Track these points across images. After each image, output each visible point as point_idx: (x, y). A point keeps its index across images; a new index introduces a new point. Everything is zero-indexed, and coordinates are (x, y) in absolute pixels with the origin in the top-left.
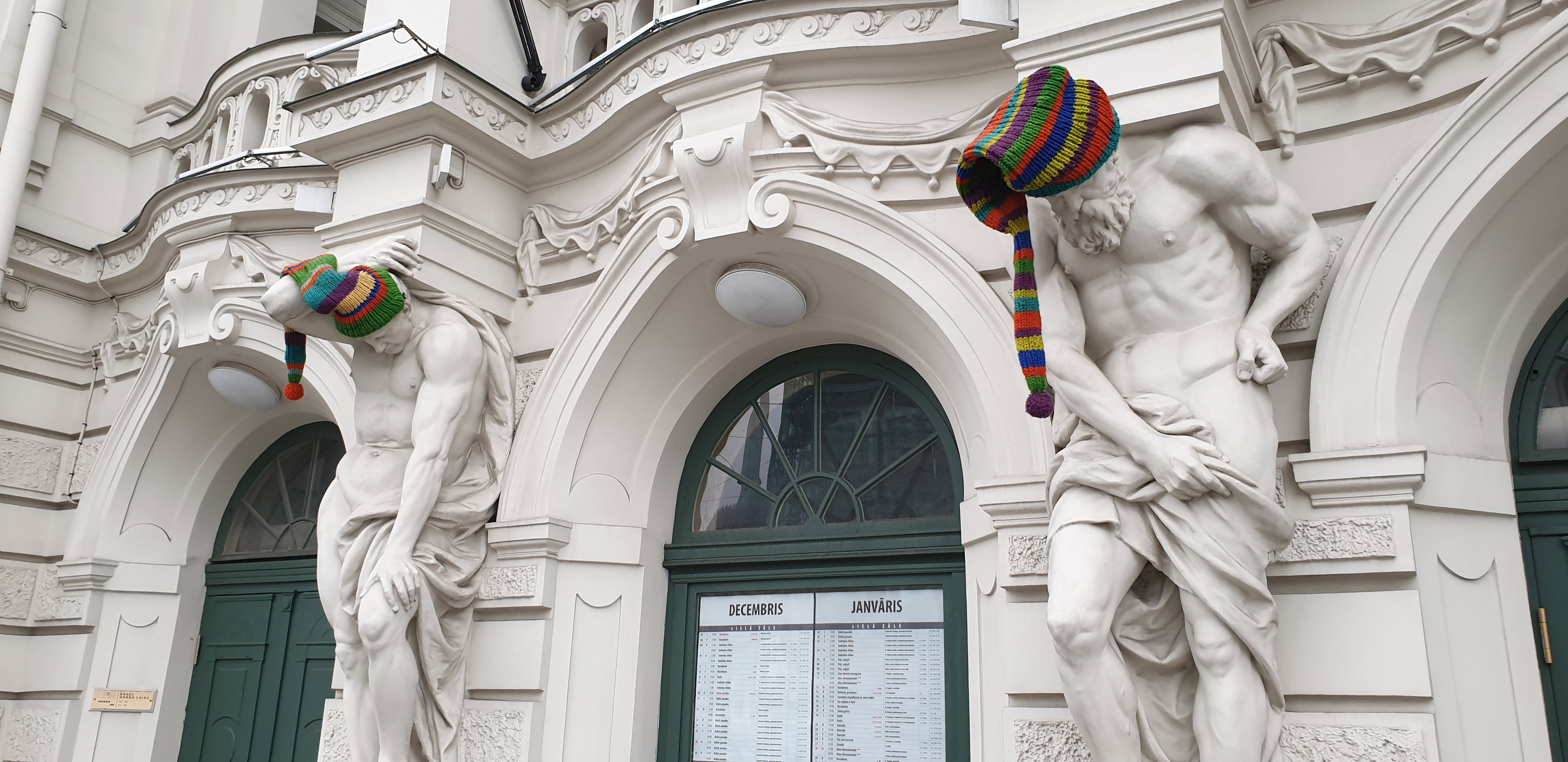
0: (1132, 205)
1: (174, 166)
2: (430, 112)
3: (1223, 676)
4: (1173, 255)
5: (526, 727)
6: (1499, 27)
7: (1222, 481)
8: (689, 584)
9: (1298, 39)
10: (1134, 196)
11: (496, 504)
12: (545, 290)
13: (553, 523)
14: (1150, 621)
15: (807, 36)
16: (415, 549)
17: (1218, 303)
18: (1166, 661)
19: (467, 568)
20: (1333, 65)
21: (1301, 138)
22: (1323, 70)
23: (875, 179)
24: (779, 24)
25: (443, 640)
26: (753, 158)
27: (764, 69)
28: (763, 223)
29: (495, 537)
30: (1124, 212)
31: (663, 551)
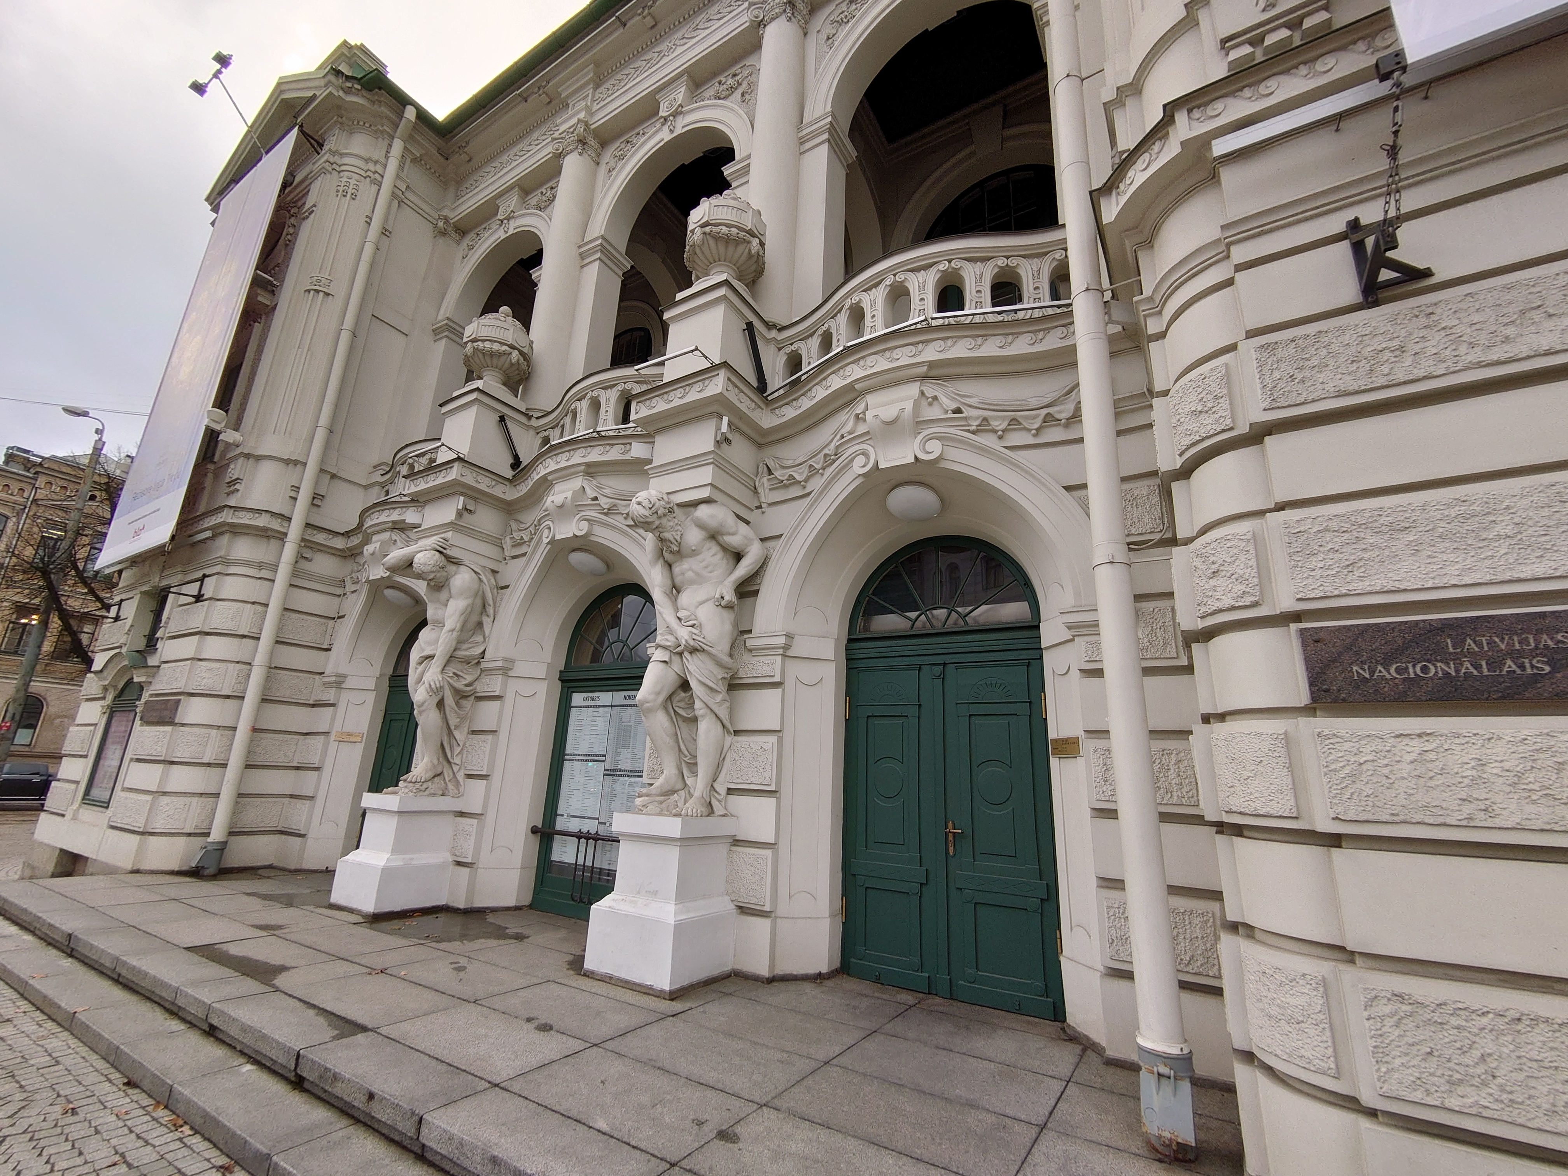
0: (682, 535)
1: (383, 494)
2: (455, 483)
3: (702, 721)
4: (698, 555)
5: (488, 746)
6: (824, 466)
7: (700, 646)
8: (569, 688)
9: (771, 465)
10: (683, 531)
11: (484, 651)
12: (514, 557)
13: (505, 660)
14: (687, 700)
15: (600, 454)
16: (443, 670)
18: (689, 716)
19: (469, 678)
20: (779, 476)
21: (770, 505)
22: (776, 478)
24: (590, 449)
25: (456, 708)
26: (576, 505)
27: (583, 467)
28: (579, 533)
29: (484, 665)
30: (678, 538)
31: (559, 673)
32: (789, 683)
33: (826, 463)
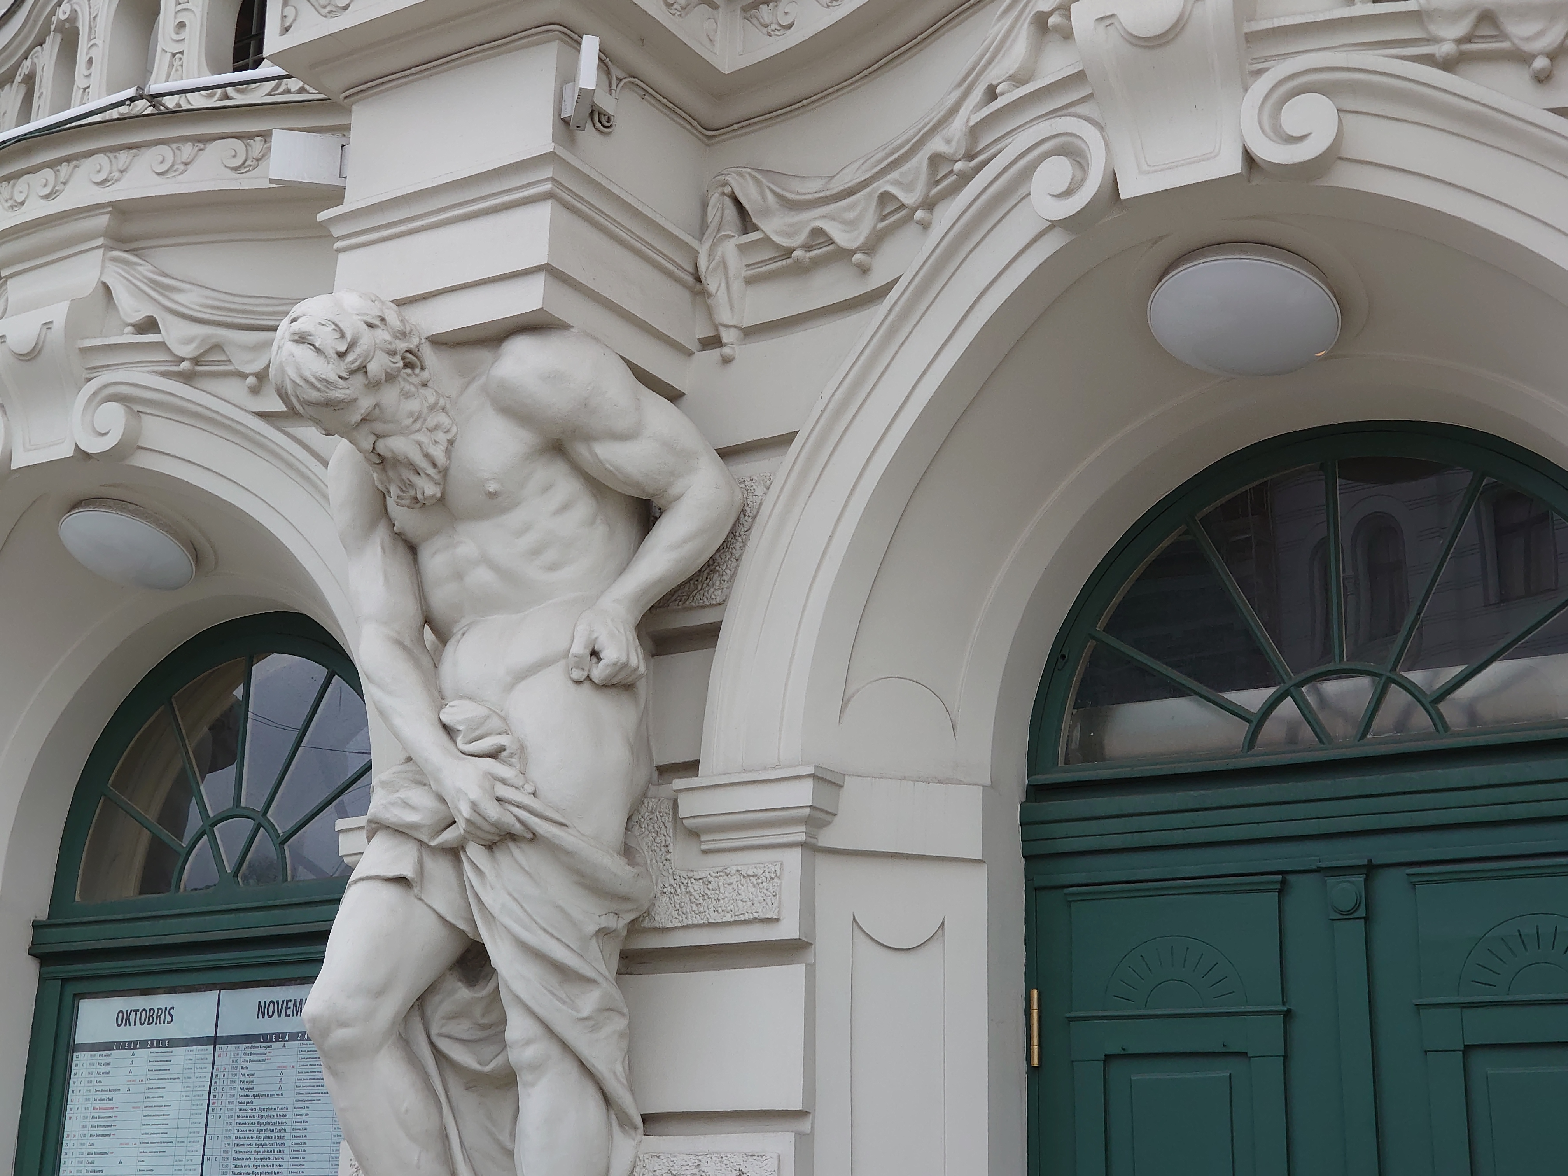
0: (451, 442)
3: (533, 1085)
6: (927, 196)
7: (520, 821)
8: (65, 981)
9: (750, 196)
10: (454, 429)
14: (478, 1011)
15: (159, 174)
17: (566, 573)
18: (487, 1069)
20: (777, 233)
21: (750, 332)
22: (767, 240)
23: (251, 380)
24: (123, 157)
26: (85, 351)
27: (102, 221)
28: (95, 446)
30: (438, 453)
31: (31, 931)
32: (831, 943)
33: (937, 183)
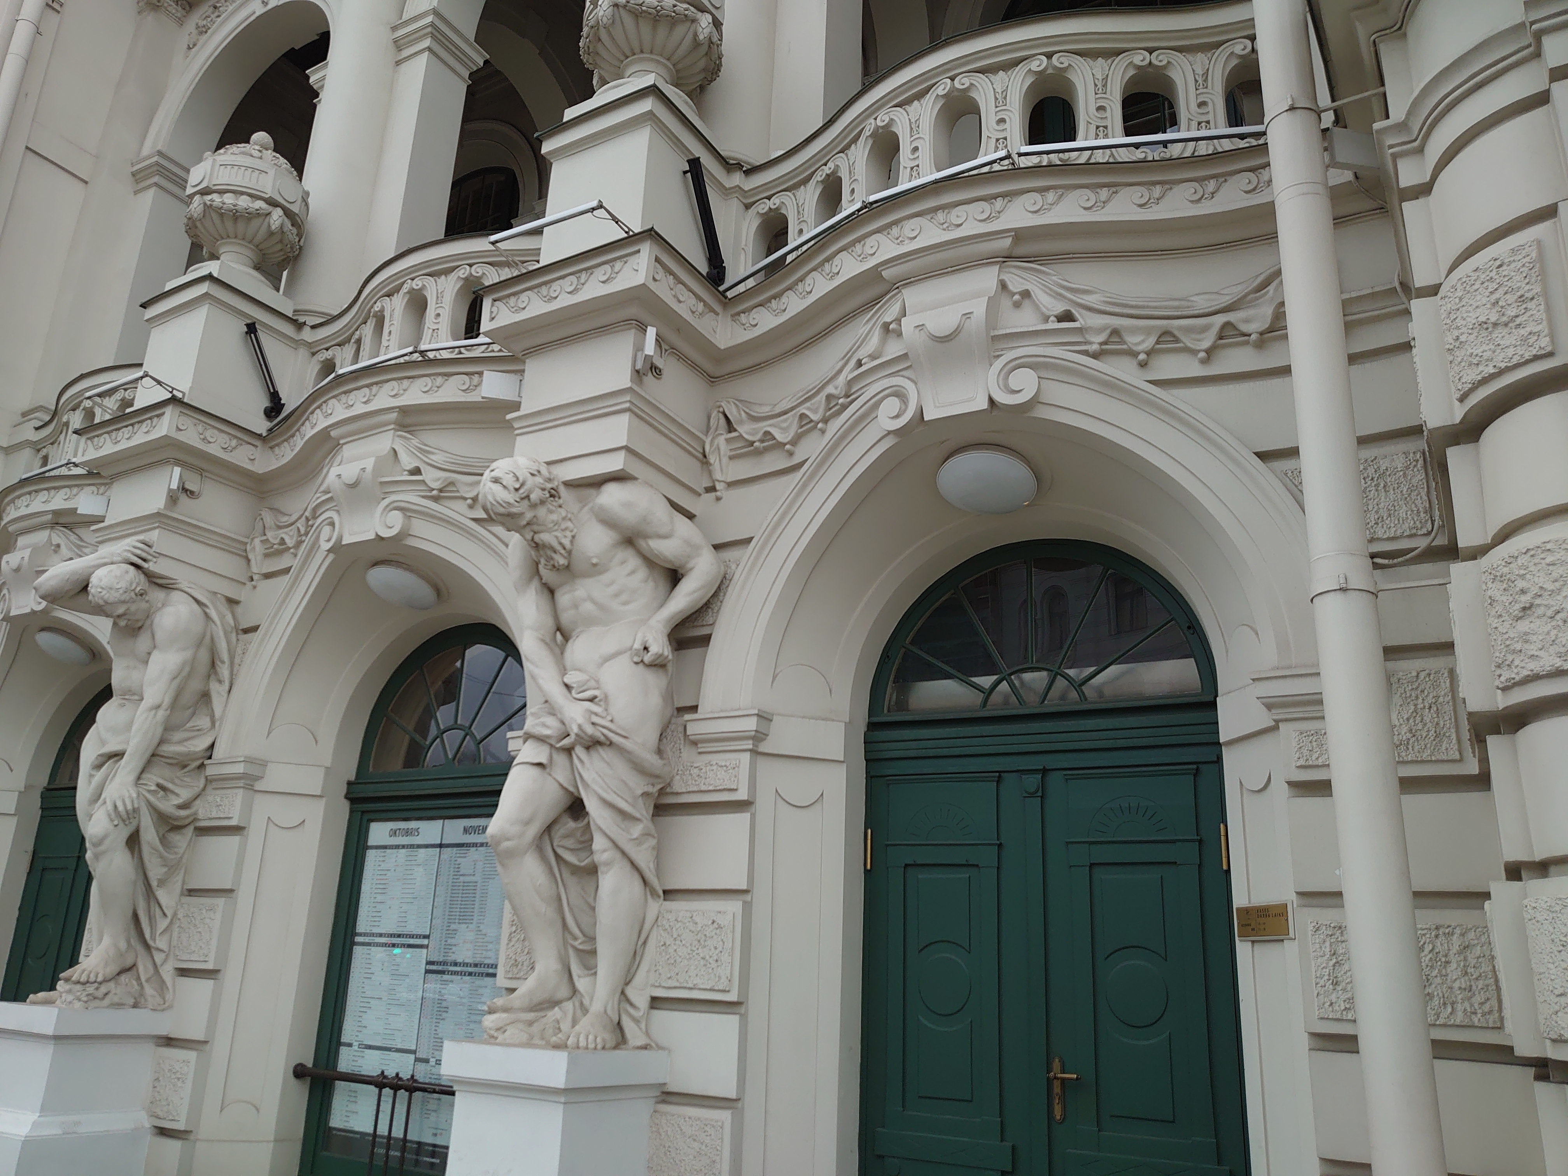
0: (573, 537)
1: (38, 462)
2: (166, 442)
3: (606, 873)
4: (600, 573)
5: (218, 917)
6: (824, 416)
7: (603, 734)
8: (363, 812)
9: (732, 413)
10: (575, 530)
11: (212, 745)
12: (268, 576)
13: (248, 761)
14: (579, 834)
15: (424, 392)
16: (139, 778)
17: (632, 607)
18: (582, 864)
19: (185, 795)
20: (747, 433)
21: (731, 485)
22: (741, 436)
23: (469, 501)
24: (406, 383)
25: (161, 848)
26: (381, 483)
27: (394, 416)
28: (386, 533)
29: (210, 771)
30: (566, 542)
31: (346, 786)
32: (764, 803)
33: (830, 409)
